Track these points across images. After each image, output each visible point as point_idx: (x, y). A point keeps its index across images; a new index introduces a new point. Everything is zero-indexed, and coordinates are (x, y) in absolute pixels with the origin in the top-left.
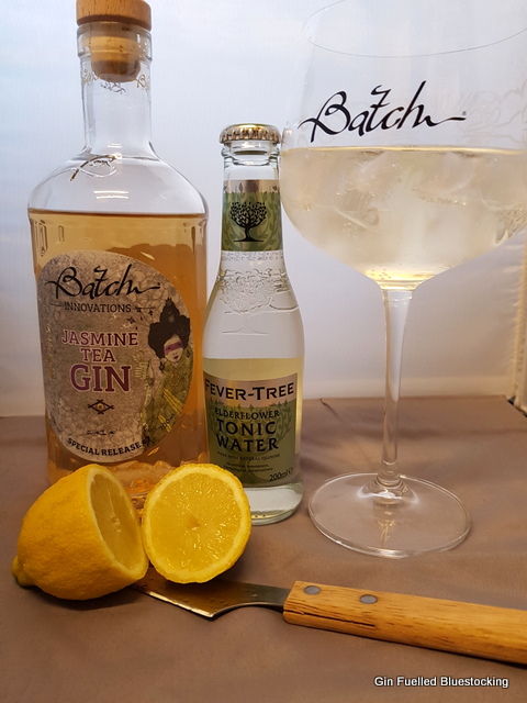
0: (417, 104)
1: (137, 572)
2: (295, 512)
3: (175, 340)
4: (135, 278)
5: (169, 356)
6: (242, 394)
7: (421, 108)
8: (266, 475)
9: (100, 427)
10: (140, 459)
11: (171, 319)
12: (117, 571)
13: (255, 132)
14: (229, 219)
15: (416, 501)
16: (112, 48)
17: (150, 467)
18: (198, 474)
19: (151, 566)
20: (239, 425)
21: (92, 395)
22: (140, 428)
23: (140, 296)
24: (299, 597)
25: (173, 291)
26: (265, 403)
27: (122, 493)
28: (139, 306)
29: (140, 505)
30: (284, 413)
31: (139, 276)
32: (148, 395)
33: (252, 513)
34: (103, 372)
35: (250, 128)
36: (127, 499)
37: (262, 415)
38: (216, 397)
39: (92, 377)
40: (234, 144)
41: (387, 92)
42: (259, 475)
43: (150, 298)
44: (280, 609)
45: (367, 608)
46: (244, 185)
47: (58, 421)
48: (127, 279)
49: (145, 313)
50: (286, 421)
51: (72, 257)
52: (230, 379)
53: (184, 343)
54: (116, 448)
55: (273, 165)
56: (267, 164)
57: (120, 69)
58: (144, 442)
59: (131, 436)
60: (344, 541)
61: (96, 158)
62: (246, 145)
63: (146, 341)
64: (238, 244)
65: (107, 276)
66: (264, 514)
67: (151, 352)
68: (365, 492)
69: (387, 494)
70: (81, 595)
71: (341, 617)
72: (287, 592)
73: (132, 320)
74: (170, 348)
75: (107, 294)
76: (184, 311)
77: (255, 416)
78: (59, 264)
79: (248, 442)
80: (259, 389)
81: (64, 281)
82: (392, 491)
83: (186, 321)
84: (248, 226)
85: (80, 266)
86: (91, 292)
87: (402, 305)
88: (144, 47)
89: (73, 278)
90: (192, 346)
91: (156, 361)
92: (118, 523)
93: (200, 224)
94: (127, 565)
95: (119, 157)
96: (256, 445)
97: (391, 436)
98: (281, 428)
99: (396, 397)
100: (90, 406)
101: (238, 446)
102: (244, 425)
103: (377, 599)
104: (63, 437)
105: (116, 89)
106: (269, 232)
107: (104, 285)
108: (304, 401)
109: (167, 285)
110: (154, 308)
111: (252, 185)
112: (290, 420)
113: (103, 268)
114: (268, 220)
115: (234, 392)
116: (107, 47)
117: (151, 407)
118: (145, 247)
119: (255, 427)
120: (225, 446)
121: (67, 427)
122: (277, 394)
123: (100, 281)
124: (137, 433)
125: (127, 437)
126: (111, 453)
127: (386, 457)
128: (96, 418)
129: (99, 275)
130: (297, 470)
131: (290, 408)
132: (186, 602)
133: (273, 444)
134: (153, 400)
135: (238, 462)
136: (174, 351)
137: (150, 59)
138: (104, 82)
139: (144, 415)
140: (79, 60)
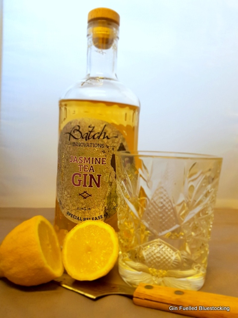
16: (103, 31)
23: (109, 140)
39: (83, 180)
78: (72, 124)
81: (74, 132)
88: (116, 33)
89: (78, 130)
110: (114, 146)
123: (91, 132)
128: (82, 201)
137: (118, 38)
138: (96, 49)
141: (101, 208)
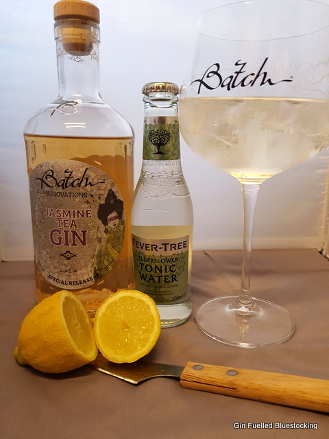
0: (263, 71)
1: (91, 356)
2: (187, 320)
3: (114, 214)
4: (90, 176)
5: (111, 224)
6: (155, 247)
7: (265, 74)
8: (170, 297)
9: (68, 268)
10: (93, 287)
11: (112, 202)
12: (79, 356)
13: (164, 87)
14: (147, 140)
15: (261, 313)
16: (76, 35)
17: (99, 292)
18: (128, 297)
19: (99, 352)
20: (153, 267)
21: (64, 248)
22: (93, 268)
23: (93, 187)
24: (190, 372)
25: (113, 184)
26: (170, 253)
27: (82, 308)
28: (92, 193)
29: (92, 316)
30: (181, 260)
31: (92, 176)
32: (98, 248)
33: (162, 321)
34: (70, 234)
35: (161, 85)
36: (85, 312)
37: (167, 260)
38: (139, 250)
39: (63, 237)
40: (151, 94)
41: (244, 64)
42: (166, 297)
43: (99, 189)
44: (178, 379)
45: (231, 378)
46: (157, 120)
47: (42, 264)
48: (85, 177)
49: (96, 198)
50: (182, 265)
51: (51, 163)
52: (148, 238)
53: (120, 216)
54: (78, 281)
55: (175, 107)
56: (171, 107)
57: (80, 48)
58: (95, 277)
59: (87, 273)
60: (217, 338)
61: (66, 103)
62: (158, 95)
63: (97, 215)
64: (153, 156)
65: (73, 175)
66: (168, 321)
67: (99, 222)
68: (230, 308)
69: (244, 309)
70: (57, 370)
71: (215, 384)
72: (182, 368)
73: (88, 202)
74: (111, 219)
75: (73, 186)
76: (120, 197)
77: (163, 261)
78: (43, 168)
79: (159, 277)
80: (165, 245)
81: (46, 178)
82: (247, 307)
83: (121, 203)
84: (160, 144)
85: (56, 169)
86: (63, 185)
87: (253, 193)
88: (95, 34)
89: (52, 176)
90: (124, 218)
91: (102, 227)
92: (79, 326)
93: (130, 144)
94: (85, 352)
95: (80, 101)
96: (164, 278)
97: (246, 274)
98: (179, 268)
99: (249, 249)
100: (62, 255)
101: (153, 279)
102: (156, 267)
103: (237, 373)
104: (45, 274)
105: (78, 60)
106: (172, 149)
107: (70, 181)
108: (193, 252)
109: (109, 181)
110: (101, 195)
111: (162, 120)
112: (184, 264)
113: (70, 170)
114: (172, 141)
115: (150, 247)
116: (73, 34)
117: (100, 256)
118: (96, 157)
119: (163, 268)
120: (145, 280)
121: (47, 267)
122: (177, 248)
123: (68, 178)
124: (91, 271)
125: (85, 274)
126: (74, 283)
127: (243, 287)
128: (66, 262)
129: (67, 175)
130: (189, 295)
131: (185, 255)
132: (121, 375)
133: (174, 279)
134: (100, 251)
135: (152, 289)
136: (114, 221)
137: (99, 42)
138: (70, 56)
139: (95, 260)
140: (55, 42)
141: (89, 269)
